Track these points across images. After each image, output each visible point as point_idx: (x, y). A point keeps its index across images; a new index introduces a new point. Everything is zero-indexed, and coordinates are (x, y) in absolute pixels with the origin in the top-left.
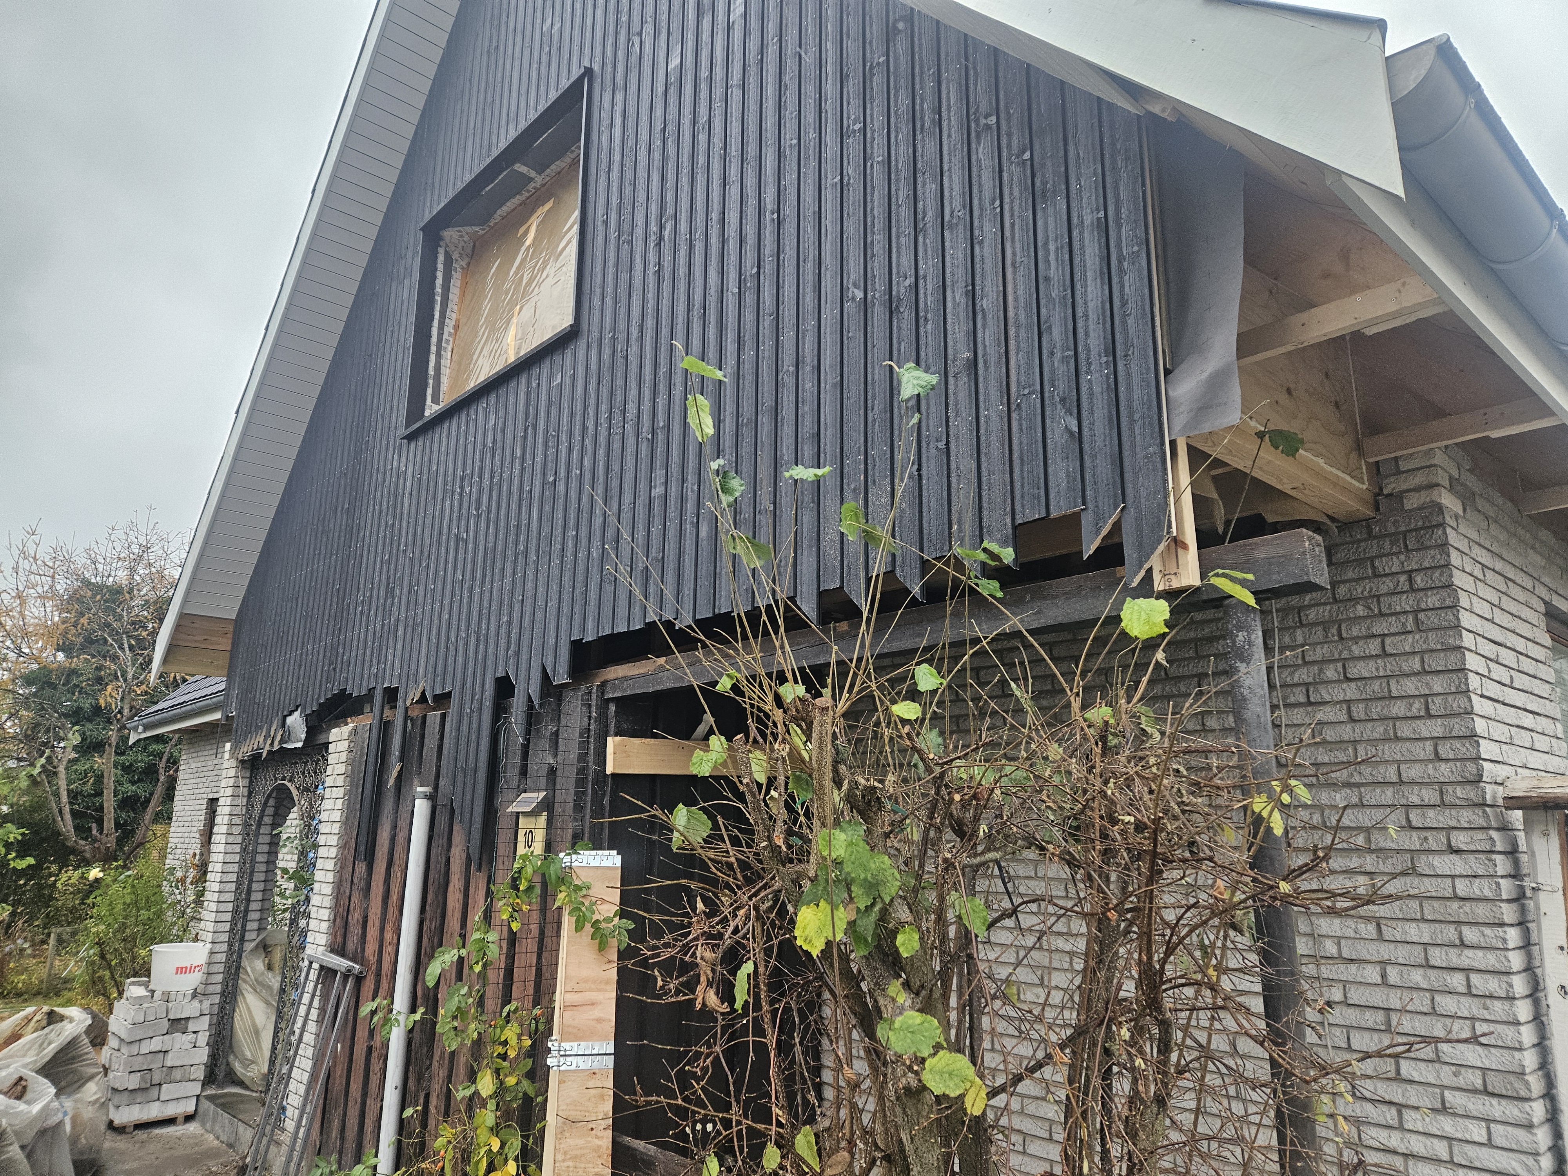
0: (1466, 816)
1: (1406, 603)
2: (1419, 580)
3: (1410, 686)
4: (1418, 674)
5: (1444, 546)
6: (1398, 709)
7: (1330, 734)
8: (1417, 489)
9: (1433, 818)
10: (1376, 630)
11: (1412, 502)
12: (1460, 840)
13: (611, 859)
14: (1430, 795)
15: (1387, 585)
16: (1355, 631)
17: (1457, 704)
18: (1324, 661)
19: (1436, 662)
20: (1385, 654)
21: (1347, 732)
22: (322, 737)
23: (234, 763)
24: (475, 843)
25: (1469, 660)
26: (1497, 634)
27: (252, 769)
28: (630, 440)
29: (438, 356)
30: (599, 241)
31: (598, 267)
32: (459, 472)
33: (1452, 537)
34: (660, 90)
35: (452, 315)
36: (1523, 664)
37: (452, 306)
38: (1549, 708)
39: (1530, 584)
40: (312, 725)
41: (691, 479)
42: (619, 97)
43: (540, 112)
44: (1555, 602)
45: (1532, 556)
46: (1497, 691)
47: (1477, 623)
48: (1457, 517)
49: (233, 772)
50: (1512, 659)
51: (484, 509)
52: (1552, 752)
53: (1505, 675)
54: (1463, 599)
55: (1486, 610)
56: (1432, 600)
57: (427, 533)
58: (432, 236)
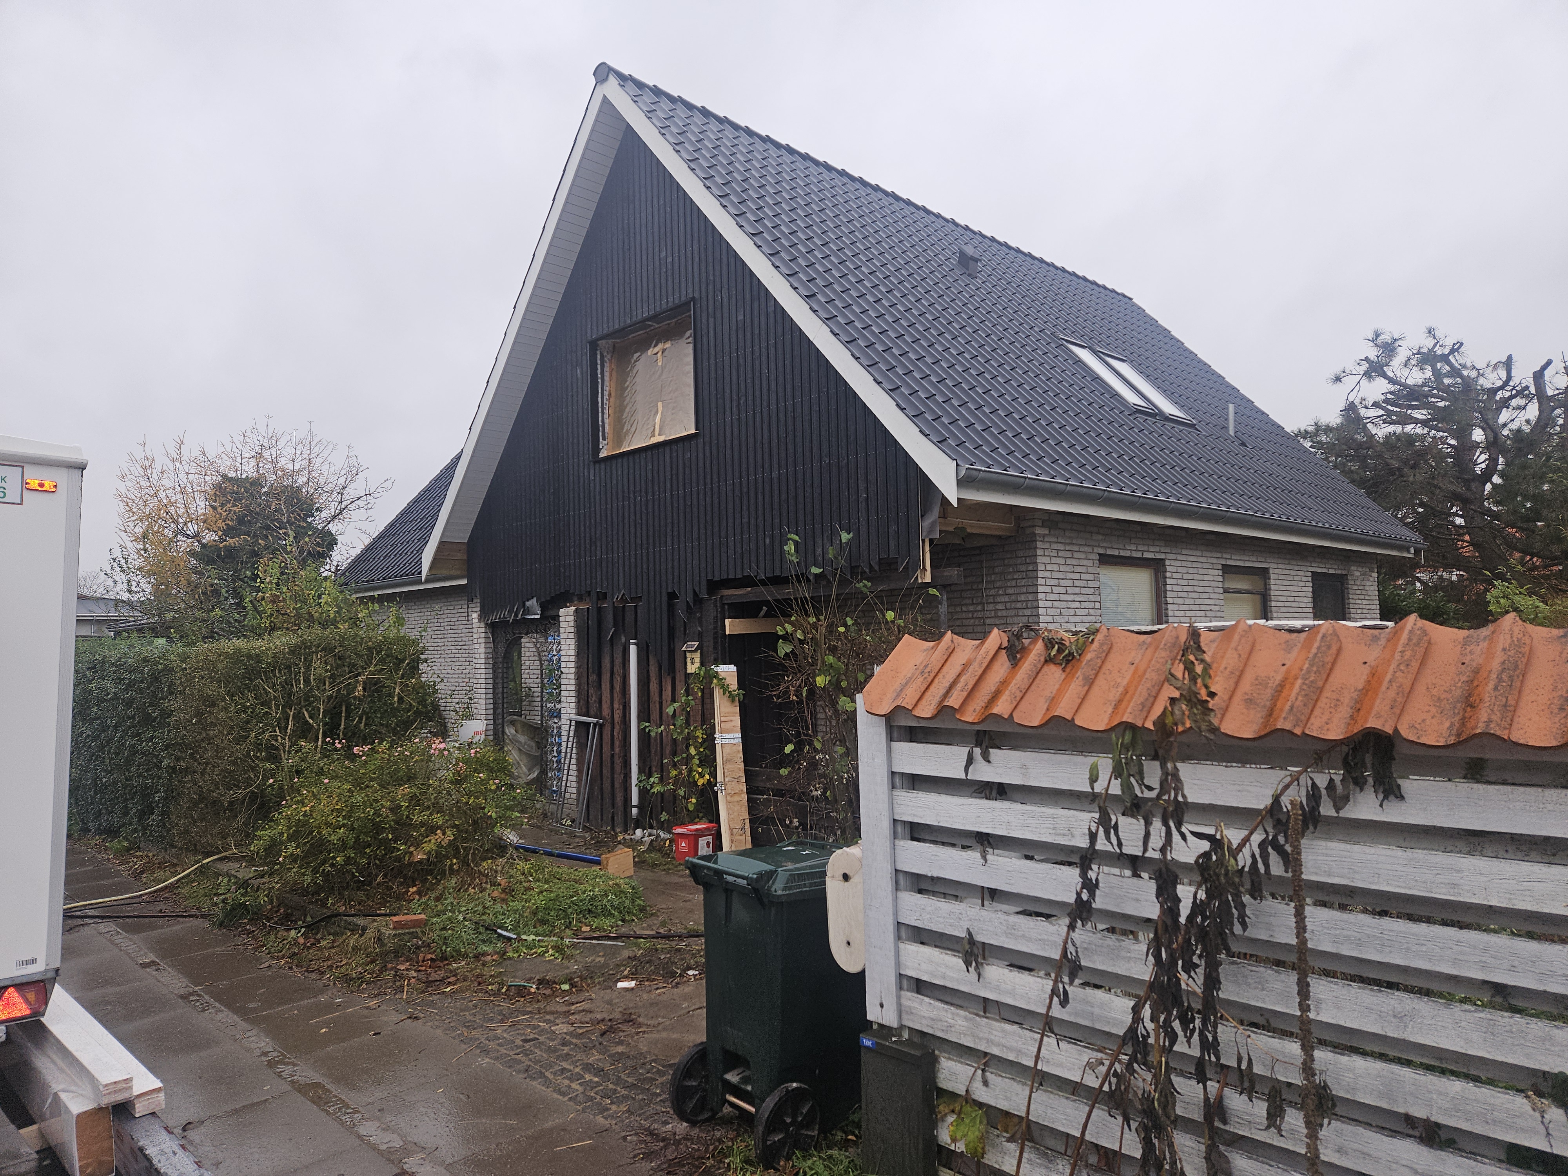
1: (1023, 568)
2: (1028, 561)
3: (1023, 598)
4: (1024, 593)
5: (1036, 548)
6: (1019, 605)
7: (999, 614)
8: (1030, 527)
10: (1015, 577)
11: (1028, 531)
13: (732, 668)
15: (1019, 561)
16: (1009, 577)
17: (1035, 604)
18: (999, 588)
19: (1030, 590)
20: (1016, 586)
21: (1004, 613)
22: (551, 613)
23: (483, 625)
24: (665, 664)
25: (1040, 589)
26: (1061, 575)
27: (493, 628)
28: (730, 494)
29: (603, 413)
30: (706, 392)
31: (707, 405)
32: (632, 488)
33: (1039, 545)
34: (734, 328)
35: (607, 389)
36: (1077, 583)
37: (606, 383)
38: (1092, 598)
39: (1090, 550)
40: (543, 607)
41: (760, 518)
42: (711, 320)
43: (664, 306)
44: (1109, 552)
45: (1095, 537)
46: (1056, 597)
47: (1048, 574)
48: (1044, 536)
49: (483, 630)
50: (1070, 583)
51: (650, 510)
52: (1089, 615)
53: (1063, 590)
54: (1041, 567)
55: (1056, 568)
56: (1031, 568)
57: (614, 516)
58: (593, 345)
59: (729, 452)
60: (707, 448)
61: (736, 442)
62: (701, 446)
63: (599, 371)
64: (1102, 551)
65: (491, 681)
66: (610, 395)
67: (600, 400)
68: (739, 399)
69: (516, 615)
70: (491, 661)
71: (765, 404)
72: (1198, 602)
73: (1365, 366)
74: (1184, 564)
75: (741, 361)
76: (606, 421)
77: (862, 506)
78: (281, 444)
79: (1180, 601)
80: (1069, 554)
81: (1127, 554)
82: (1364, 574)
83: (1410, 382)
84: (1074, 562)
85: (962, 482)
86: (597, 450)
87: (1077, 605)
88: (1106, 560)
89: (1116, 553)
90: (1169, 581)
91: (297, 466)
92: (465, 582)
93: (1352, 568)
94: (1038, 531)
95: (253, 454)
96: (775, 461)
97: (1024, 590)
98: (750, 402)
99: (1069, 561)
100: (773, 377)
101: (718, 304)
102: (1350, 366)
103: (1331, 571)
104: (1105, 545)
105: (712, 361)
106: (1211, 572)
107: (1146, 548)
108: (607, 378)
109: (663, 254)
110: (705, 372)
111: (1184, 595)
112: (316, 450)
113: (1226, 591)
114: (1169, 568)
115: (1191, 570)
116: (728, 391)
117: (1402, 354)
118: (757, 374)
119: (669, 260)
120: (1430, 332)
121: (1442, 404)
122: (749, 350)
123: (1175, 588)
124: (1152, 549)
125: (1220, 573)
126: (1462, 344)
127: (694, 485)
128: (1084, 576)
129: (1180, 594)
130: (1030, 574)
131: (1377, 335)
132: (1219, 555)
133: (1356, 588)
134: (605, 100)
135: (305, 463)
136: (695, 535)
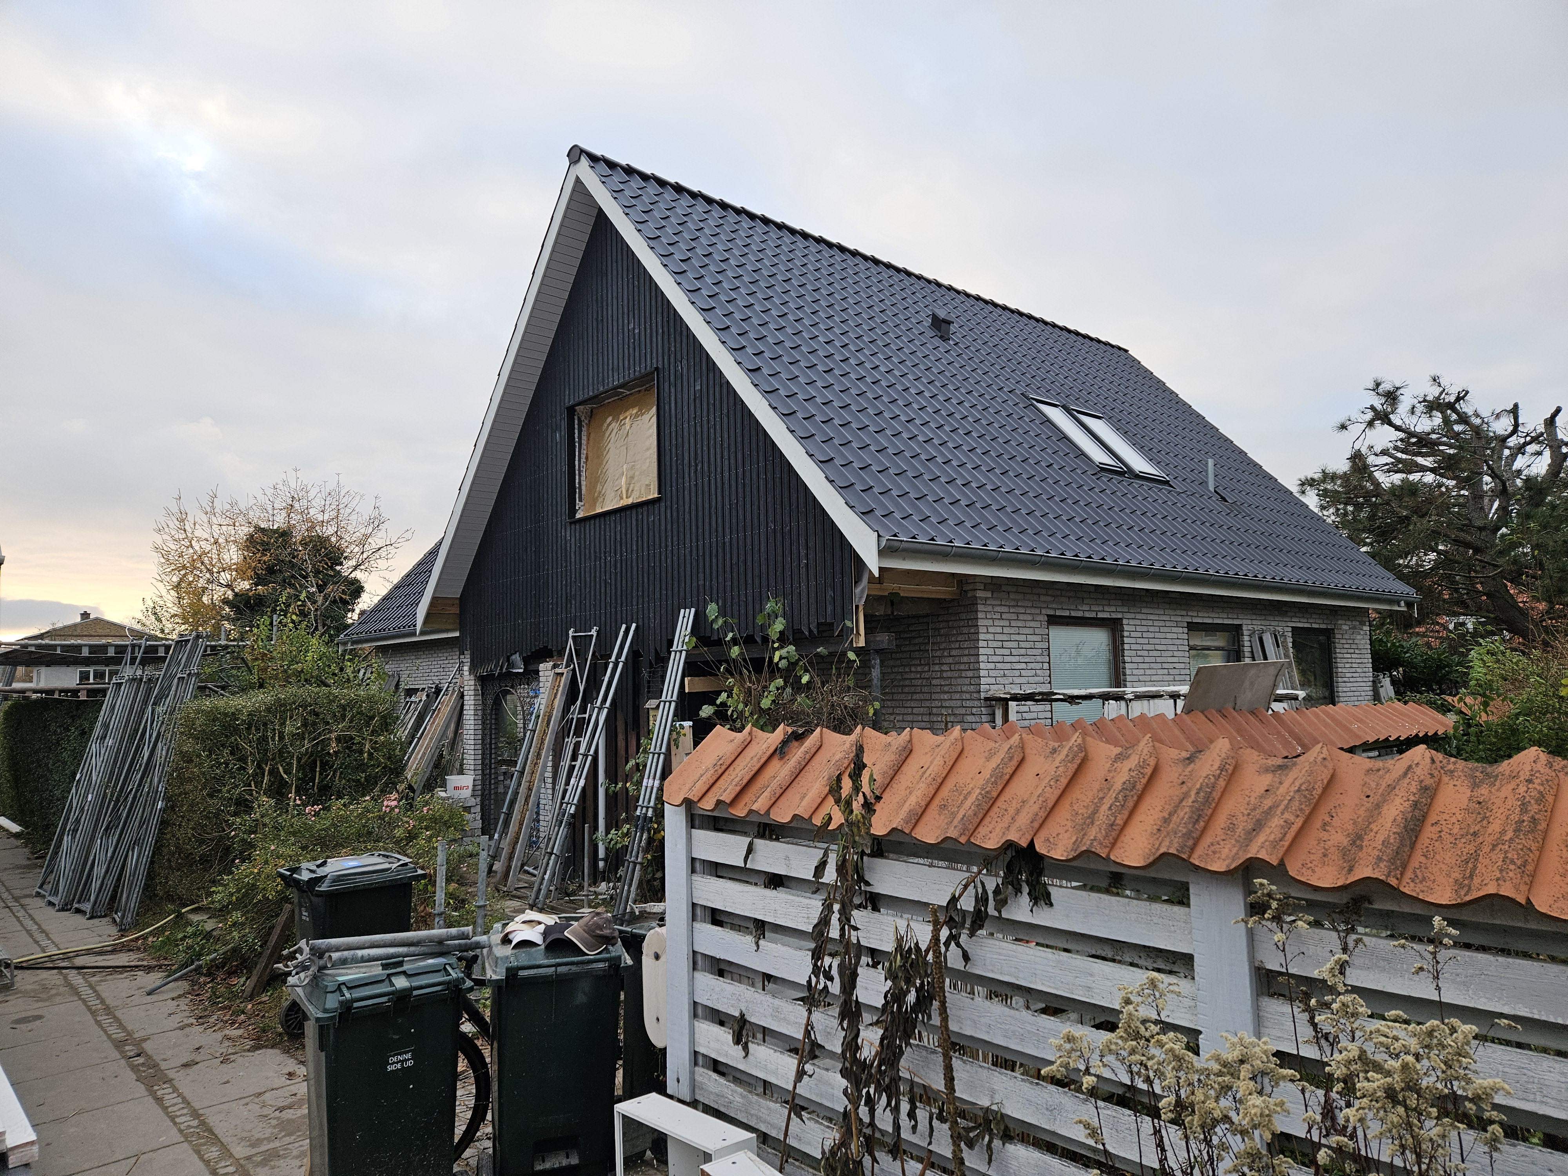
0: (976, 703)
1: (965, 630)
2: (970, 623)
3: (965, 659)
5: (977, 611)
6: (962, 667)
7: (945, 675)
9: (969, 704)
10: (959, 639)
11: (970, 595)
12: (974, 710)
13: (690, 725)
14: (968, 696)
15: (962, 624)
16: (953, 639)
17: (976, 666)
18: (944, 649)
19: (972, 652)
20: (960, 648)
21: (949, 674)
22: (532, 667)
23: (472, 677)
24: (630, 720)
25: (981, 651)
26: (1005, 637)
27: (483, 681)
28: (688, 557)
29: (580, 476)
30: (668, 458)
31: (668, 471)
32: (603, 549)
33: (980, 607)
34: (692, 397)
35: (584, 452)
36: (1022, 645)
37: (584, 447)
38: (1039, 658)
39: (1038, 611)
40: (526, 661)
41: (714, 580)
42: (673, 390)
43: (632, 376)
44: (1058, 613)
45: (1043, 598)
46: (1000, 659)
47: (990, 637)
48: (986, 599)
49: (472, 683)
50: (1015, 644)
51: (619, 570)
52: (1036, 675)
53: (1007, 652)
54: (982, 630)
55: (999, 630)
56: (972, 631)
57: (588, 575)
58: (571, 411)
59: (687, 516)
60: (669, 511)
61: (693, 507)
62: (663, 509)
63: (576, 435)
64: (1051, 612)
65: (480, 732)
66: (587, 458)
67: (577, 463)
68: (696, 465)
69: (501, 669)
70: (480, 713)
71: (719, 470)
72: (1159, 660)
73: (1370, 415)
74: (1144, 623)
75: (699, 429)
76: (583, 483)
77: (803, 571)
78: (311, 495)
79: (1140, 660)
80: (1014, 617)
81: (1080, 614)
82: (1354, 628)
83: (1419, 429)
84: (1020, 624)
85: (883, 553)
86: (573, 511)
87: (1023, 666)
88: (1054, 621)
89: (1067, 613)
90: (1126, 640)
91: (326, 517)
92: (457, 634)
93: (1340, 622)
94: (979, 594)
95: (284, 504)
96: (727, 525)
97: (966, 652)
98: (706, 468)
99: (1013, 623)
100: (726, 445)
101: (679, 373)
102: (1355, 415)
103: (1315, 626)
104: (1054, 606)
105: (673, 428)
106: (1175, 630)
107: (1101, 608)
108: (584, 442)
109: (631, 326)
110: (667, 438)
111: (1145, 653)
112: (345, 500)
113: (1191, 648)
114: (1126, 628)
115: (1151, 629)
116: (687, 458)
117: (1405, 402)
118: (712, 442)
119: (637, 331)
120: (1435, 380)
121: (1452, 451)
122: (705, 419)
123: (1134, 647)
124: (1106, 609)
125: (1186, 630)
126: (1467, 392)
127: (657, 547)
128: (1030, 638)
129: (1139, 653)
130: (973, 637)
131: (1378, 385)
132: (1184, 613)
133: (1344, 641)
134: (578, 180)
135: (334, 514)
136: (657, 595)
